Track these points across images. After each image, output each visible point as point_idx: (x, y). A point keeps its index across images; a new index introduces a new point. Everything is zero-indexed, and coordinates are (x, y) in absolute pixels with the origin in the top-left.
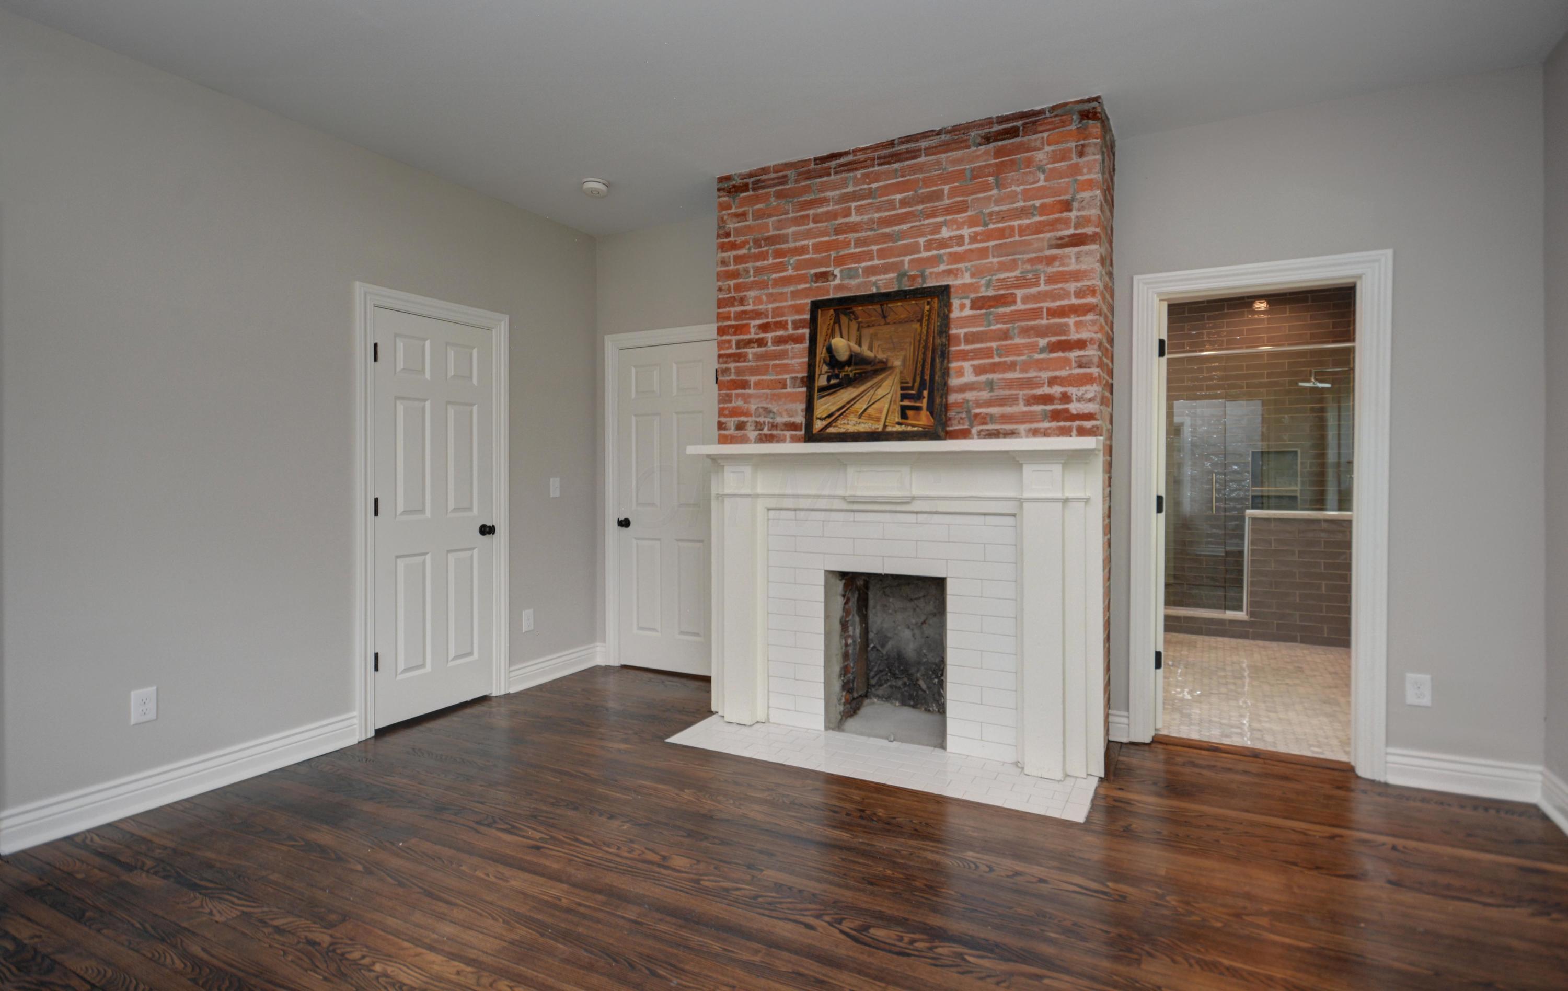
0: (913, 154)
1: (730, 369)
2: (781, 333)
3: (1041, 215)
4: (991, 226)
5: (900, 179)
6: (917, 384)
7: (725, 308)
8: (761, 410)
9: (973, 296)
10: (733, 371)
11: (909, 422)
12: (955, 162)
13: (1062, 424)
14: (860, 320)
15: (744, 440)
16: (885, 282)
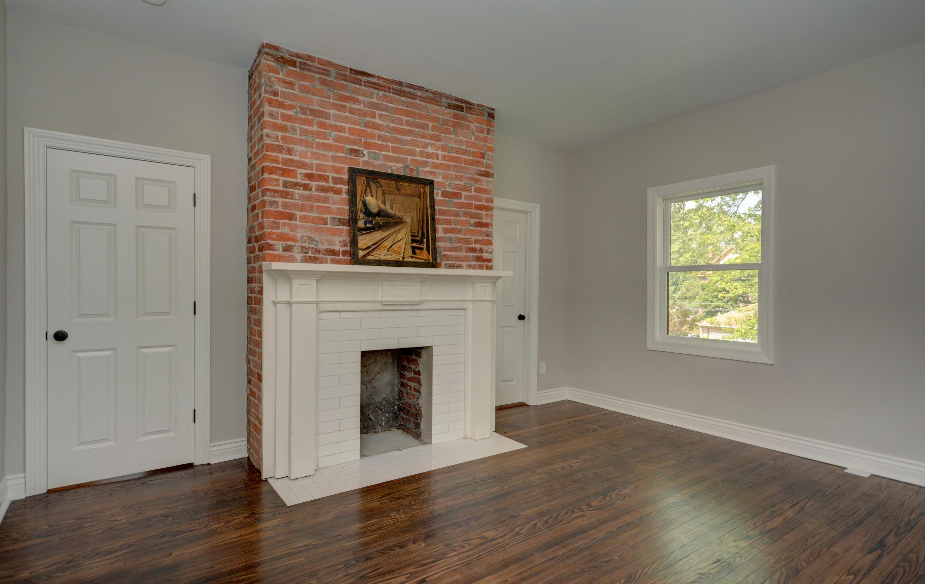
0: (413, 96)
1: (278, 202)
2: (323, 184)
3: (473, 157)
4: (452, 154)
5: (405, 108)
6: (420, 234)
7: (273, 152)
8: (305, 238)
9: (442, 189)
10: (280, 204)
11: (417, 256)
12: (436, 112)
13: (480, 263)
14: (383, 188)
15: (292, 260)
16: (395, 168)
